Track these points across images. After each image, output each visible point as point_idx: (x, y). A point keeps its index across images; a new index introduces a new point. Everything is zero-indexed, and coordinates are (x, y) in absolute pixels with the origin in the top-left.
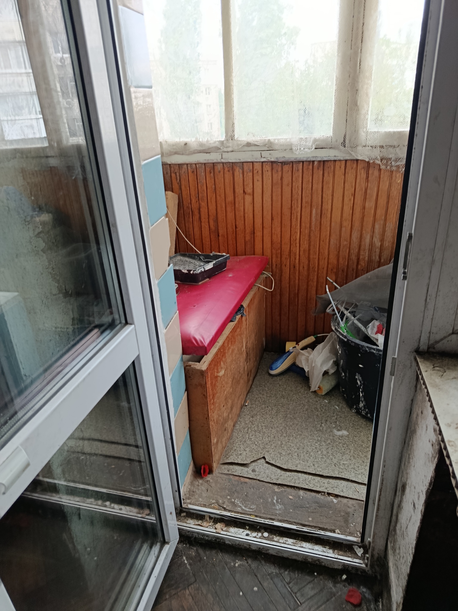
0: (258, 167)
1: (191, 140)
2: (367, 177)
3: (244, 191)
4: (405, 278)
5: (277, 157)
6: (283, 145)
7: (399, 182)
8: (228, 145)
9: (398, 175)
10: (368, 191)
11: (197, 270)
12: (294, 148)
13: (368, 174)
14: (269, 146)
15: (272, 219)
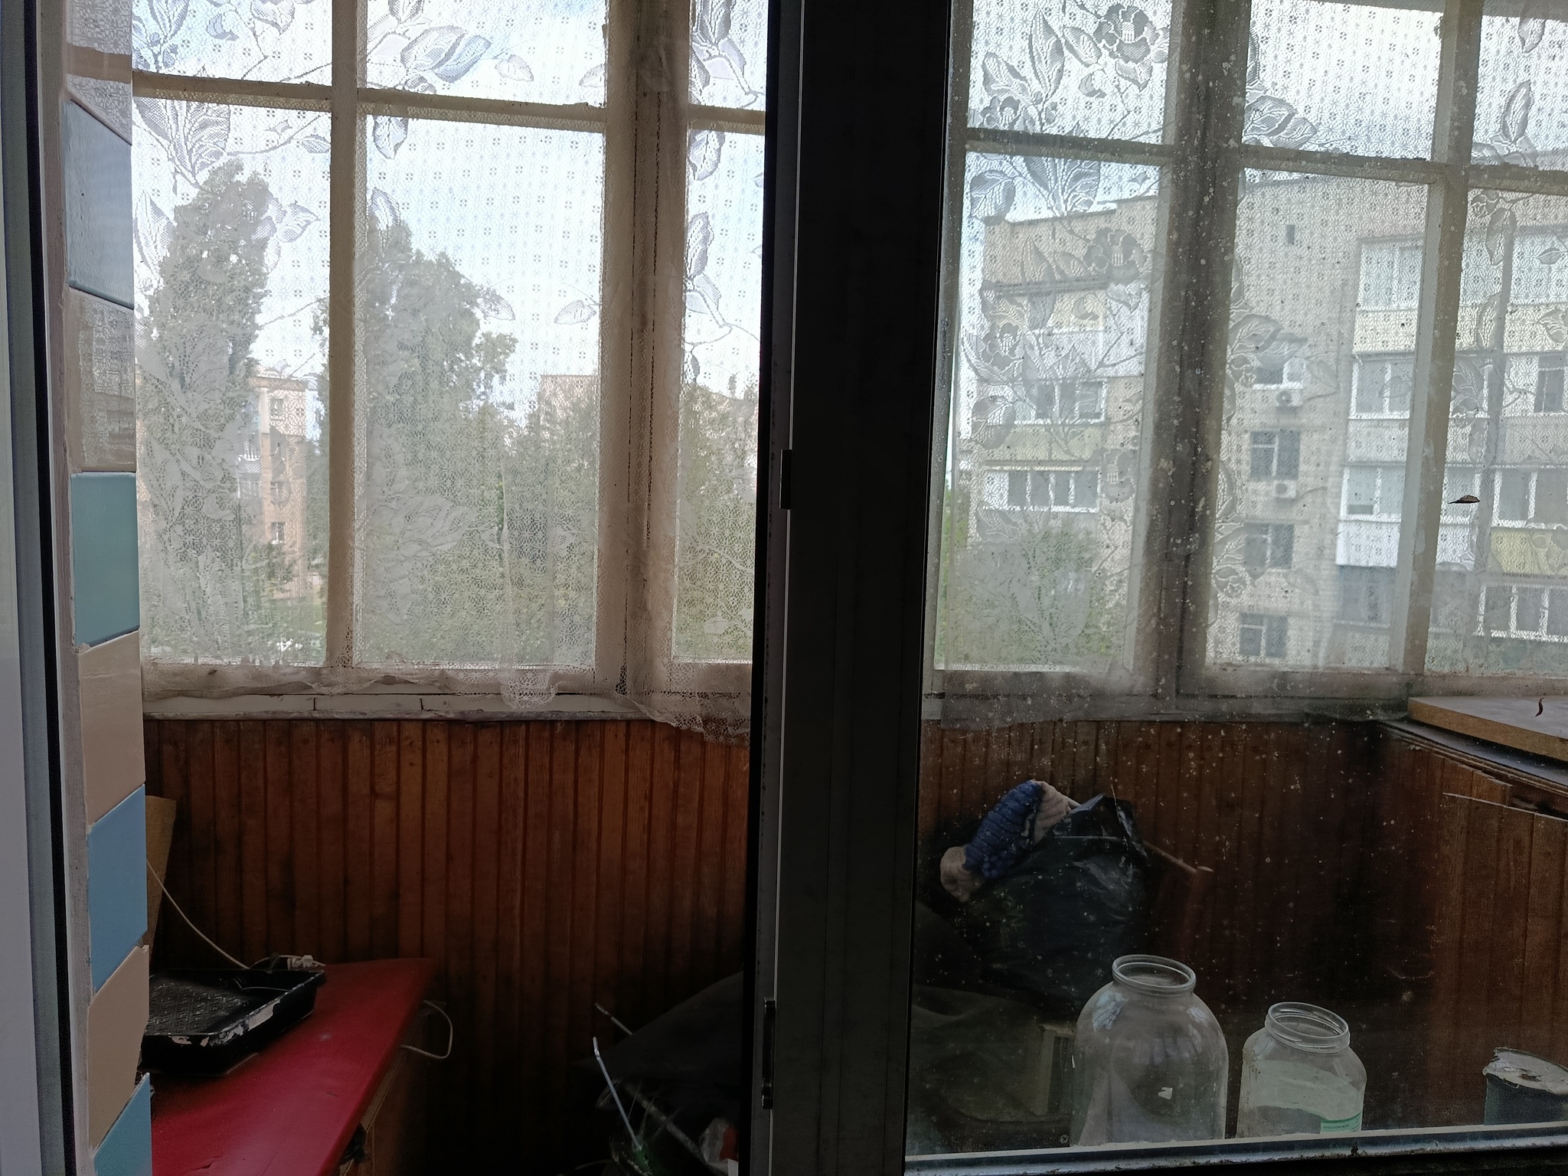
0: (412, 732)
1: (229, 660)
2: (677, 759)
3: (372, 790)
4: (768, 1105)
5: (462, 709)
6: (478, 686)
7: (745, 769)
8: (333, 679)
9: (742, 754)
10: (681, 790)
11: (221, 1036)
12: (505, 693)
13: (677, 751)
14: (444, 685)
15: (449, 858)
